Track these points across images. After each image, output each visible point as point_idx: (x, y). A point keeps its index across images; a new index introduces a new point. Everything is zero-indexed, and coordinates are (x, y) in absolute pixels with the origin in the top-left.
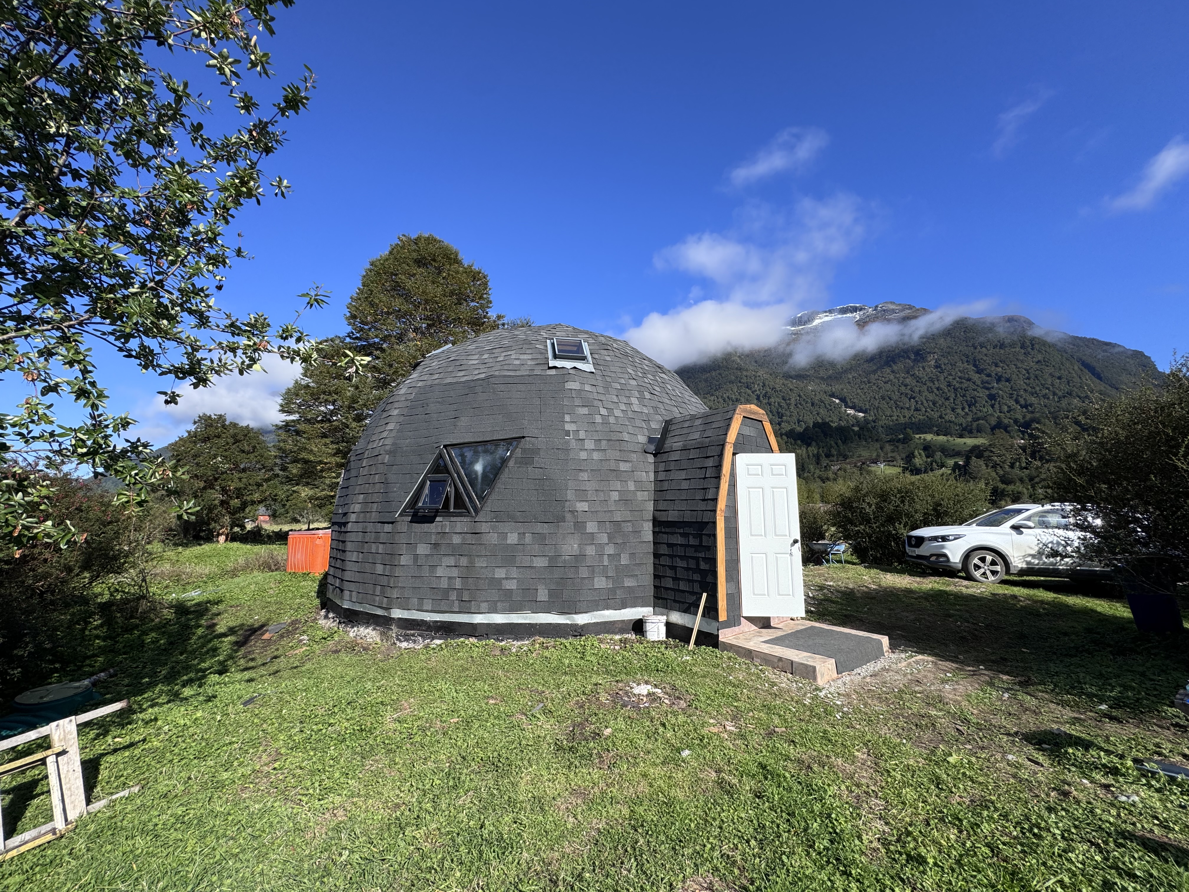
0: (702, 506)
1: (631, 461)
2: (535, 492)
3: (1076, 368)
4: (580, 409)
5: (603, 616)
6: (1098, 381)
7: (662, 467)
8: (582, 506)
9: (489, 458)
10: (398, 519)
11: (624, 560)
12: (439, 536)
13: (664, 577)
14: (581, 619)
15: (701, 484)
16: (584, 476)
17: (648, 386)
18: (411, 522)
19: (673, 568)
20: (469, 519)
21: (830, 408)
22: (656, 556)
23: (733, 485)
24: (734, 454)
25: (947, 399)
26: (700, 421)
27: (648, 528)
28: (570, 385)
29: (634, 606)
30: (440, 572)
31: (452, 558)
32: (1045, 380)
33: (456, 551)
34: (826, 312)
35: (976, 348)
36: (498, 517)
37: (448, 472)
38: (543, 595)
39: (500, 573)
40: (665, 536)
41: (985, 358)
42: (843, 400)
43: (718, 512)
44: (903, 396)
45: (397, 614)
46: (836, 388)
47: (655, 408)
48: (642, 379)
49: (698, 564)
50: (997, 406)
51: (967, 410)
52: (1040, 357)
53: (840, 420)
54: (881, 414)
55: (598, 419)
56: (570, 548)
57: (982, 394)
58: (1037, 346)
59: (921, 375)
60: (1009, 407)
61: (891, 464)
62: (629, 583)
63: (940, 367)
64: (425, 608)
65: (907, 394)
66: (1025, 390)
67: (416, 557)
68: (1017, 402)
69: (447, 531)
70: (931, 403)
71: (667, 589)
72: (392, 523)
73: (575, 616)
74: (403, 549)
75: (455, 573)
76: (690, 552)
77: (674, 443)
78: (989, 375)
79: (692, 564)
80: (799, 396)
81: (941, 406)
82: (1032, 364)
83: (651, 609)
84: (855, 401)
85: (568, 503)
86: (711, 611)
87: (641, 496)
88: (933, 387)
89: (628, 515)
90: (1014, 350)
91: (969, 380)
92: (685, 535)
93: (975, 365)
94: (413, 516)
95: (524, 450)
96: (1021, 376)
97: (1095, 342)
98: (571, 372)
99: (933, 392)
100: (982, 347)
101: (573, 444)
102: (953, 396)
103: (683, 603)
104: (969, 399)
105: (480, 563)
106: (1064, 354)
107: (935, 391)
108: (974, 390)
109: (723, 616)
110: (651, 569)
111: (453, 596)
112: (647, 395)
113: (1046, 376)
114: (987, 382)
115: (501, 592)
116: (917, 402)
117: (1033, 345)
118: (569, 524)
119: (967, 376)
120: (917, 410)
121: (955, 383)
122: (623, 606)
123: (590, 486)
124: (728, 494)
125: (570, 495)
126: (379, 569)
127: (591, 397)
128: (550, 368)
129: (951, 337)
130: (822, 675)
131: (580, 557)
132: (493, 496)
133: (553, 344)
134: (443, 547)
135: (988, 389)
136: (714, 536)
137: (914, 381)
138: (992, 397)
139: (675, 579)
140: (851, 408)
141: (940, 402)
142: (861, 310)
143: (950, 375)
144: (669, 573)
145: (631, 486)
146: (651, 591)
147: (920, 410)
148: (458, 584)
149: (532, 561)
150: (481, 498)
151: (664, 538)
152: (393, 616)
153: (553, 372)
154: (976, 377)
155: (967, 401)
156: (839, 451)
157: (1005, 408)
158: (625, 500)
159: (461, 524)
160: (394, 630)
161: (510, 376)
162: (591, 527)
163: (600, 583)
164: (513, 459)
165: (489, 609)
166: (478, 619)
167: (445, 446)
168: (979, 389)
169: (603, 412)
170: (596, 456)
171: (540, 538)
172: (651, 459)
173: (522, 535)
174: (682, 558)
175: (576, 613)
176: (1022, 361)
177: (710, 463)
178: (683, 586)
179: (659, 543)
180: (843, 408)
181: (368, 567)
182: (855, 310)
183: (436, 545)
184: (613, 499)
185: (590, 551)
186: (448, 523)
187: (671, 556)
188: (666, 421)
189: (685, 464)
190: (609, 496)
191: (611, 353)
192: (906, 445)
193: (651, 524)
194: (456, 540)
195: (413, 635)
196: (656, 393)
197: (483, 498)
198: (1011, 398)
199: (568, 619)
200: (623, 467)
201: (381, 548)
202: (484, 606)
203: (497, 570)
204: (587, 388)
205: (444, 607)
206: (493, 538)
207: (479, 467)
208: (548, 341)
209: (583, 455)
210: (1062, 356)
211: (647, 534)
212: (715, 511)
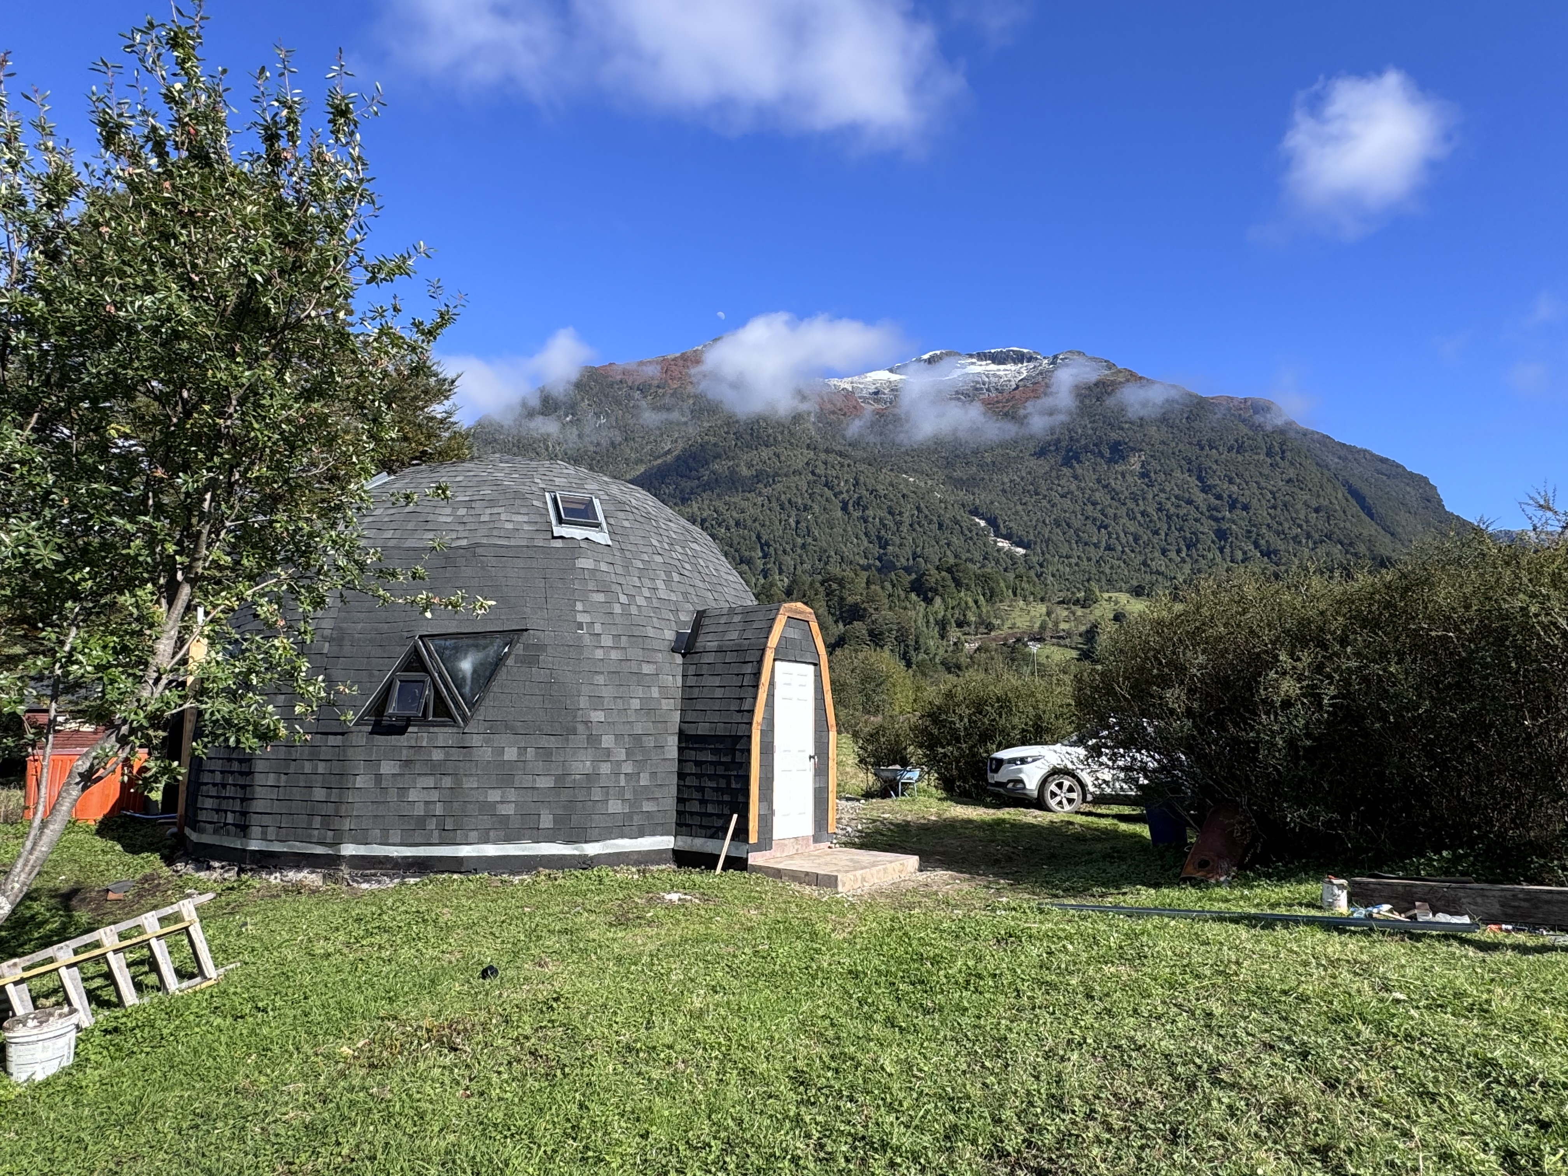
0: (738, 718)
1: (656, 663)
2: (541, 698)
3: (1340, 496)
4: (594, 595)
5: (617, 846)
6: (1368, 519)
7: (692, 670)
8: (598, 716)
9: (480, 655)
10: (354, 729)
11: (644, 780)
12: (412, 751)
13: (689, 800)
14: (592, 849)
15: (736, 693)
16: (600, 679)
17: (677, 563)
18: (371, 733)
19: (701, 789)
20: (455, 730)
21: (971, 536)
22: (681, 775)
23: (771, 696)
24: (775, 660)
25: (1156, 533)
26: (740, 616)
27: (673, 742)
28: (582, 563)
29: (654, 834)
30: (413, 796)
31: (432, 778)
32: (1297, 512)
33: (436, 770)
34: (971, 356)
35: (1202, 449)
36: (494, 728)
37: (425, 669)
38: (546, 821)
39: (494, 796)
40: (693, 753)
41: (1215, 467)
42: (992, 522)
43: (754, 725)
44: (1089, 522)
45: (349, 850)
46: (981, 498)
47: (685, 594)
48: (667, 554)
49: (729, 783)
50: (1227, 550)
51: (1183, 554)
52: (1292, 473)
53: (985, 558)
54: (1053, 551)
55: (617, 609)
56: (581, 766)
57: (1207, 528)
58: (1288, 454)
59: (1118, 488)
60: (1245, 553)
61: (1062, 642)
62: (648, 807)
63: (1148, 476)
64: (390, 841)
65: (1095, 519)
66: (1268, 525)
67: (379, 777)
68: (1256, 545)
69: (424, 744)
70: (1131, 538)
71: (692, 814)
72: (343, 734)
73: (585, 846)
74: (361, 767)
75: (435, 796)
76: (720, 771)
77: (708, 642)
78: (1219, 497)
79: (723, 784)
80: (918, 509)
81: (1146, 545)
82: (1281, 483)
83: (672, 838)
84: (1012, 525)
85: (581, 712)
86: (742, 833)
87: (666, 704)
88: (1136, 509)
89: (650, 728)
90: (1256, 457)
91: (1190, 502)
92: (716, 751)
93: (1200, 478)
94: (374, 726)
95: (526, 647)
96: (1264, 502)
97: (1368, 456)
98: (583, 544)
99: (1135, 518)
100: (1211, 448)
101: (587, 640)
102: (1165, 527)
103: (709, 827)
104: (1188, 535)
105: (470, 783)
106: (1326, 472)
107: (1139, 516)
108: (1196, 520)
109: (753, 838)
110: (674, 791)
111: (432, 824)
112: (676, 577)
113: (1299, 506)
114: (1216, 509)
115: (495, 818)
116: (1109, 534)
117: (1283, 452)
118: (580, 739)
119: (1187, 495)
120: (1109, 548)
121: (1169, 505)
122: (641, 834)
123: (607, 692)
124: (766, 705)
125: (583, 702)
126: (319, 794)
127: (608, 579)
128: (554, 538)
129: (1167, 426)
130: (844, 885)
131: (591, 777)
132: (488, 702)
133: (555, 501)
134: (418, 765)
135: (1216, 520)
136: (749, 751)
137: (1108, 497)
138: (1221, 535)
139: (703, 802)
140: (1005, 537)
141: (1145, 538)
142: (1030, 360)
143: (1163, 491)
144: (696, 795)
145: (655, 693)
146: (672, 817)
147: (1114, 549)
148: (439, 810)
149: (534, 781)
150: (472, 705)
151: (692, 755)
152: (343, 853)
153: (558, 544)
154: (1200, 497)
155: (1185, 539)
156: (980, 616)
157: (1239, 555)
158: (648, 709)
159: (444, 735)
160: (345, 871)
161: (502, 546)
162: (607, 741)
163: (615, 807)
164: (512, 656)
165: (480, 838)
166: (465, 851)
167: (421, 637)
168: (1204, 520)
169: (623, 599)
170: (614, 655)
171: (546, 754)
172: (679, 659)
173: (523, 750)
174: (711, 777)
175: (586, 842)
176: (1267, 477)
177: (748, 669)
178: (710, 809)
179: (686, 761)
180: (992, 537)
181: (297, 793)
182: (1020, 358)
183: (408, 763)
184: (633, 707)
185: (605, 768)
186: (425, 735)
187: (699, 776)
188: (698, 612)
189: (719, 669)
190: (629, 704)
191: (631, 517)
192: (1088, 611)
193: (676, 738)
194: (437, 755)
195: (375, 875)
196: (686, 573)
197: (474, 704)
198: (1249, 538)
199: (576, 849)
200: (647, 669)
201: (321, 768)
202: (474, 835)
203: (490, 792)
204: (604, 567)
205: (418, 837)
206: (486, 754)
207: (466, 665)
208: (547, 494)
209: (599, 654)
210: (1322, 474)
211: (672, 750)
212: (750, 724)
